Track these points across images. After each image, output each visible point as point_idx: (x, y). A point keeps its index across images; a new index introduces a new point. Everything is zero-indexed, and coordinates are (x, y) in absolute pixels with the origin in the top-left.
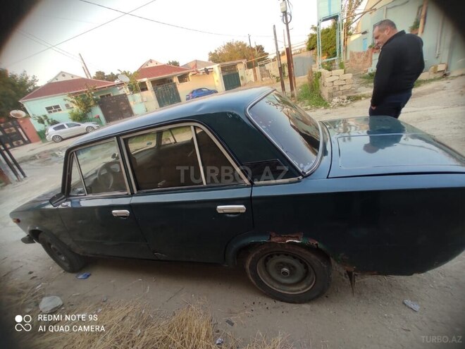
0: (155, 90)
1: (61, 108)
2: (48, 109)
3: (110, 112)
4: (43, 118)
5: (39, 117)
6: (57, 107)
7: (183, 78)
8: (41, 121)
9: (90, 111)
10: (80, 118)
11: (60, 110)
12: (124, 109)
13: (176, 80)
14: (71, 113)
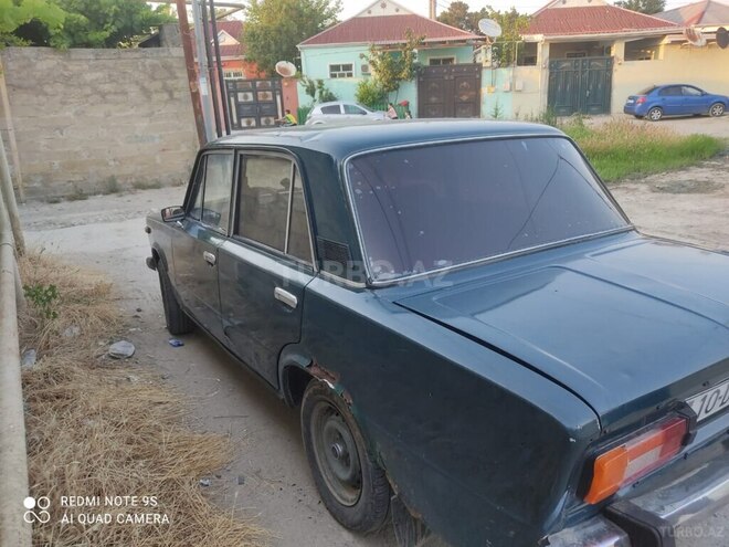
0: (553, 68)
1: (353, 71)
2: (334, 68)
3: (433, 99)
4: (316, 84)
5: (311, 82)
6: (348, 67)
7: (639, 49)
8: (311, 91)
9: (397, 88)
10: (373, 100)
11: (350, 75)
12: (465, 98)
13: (618, 51)
14: (363, 85)
